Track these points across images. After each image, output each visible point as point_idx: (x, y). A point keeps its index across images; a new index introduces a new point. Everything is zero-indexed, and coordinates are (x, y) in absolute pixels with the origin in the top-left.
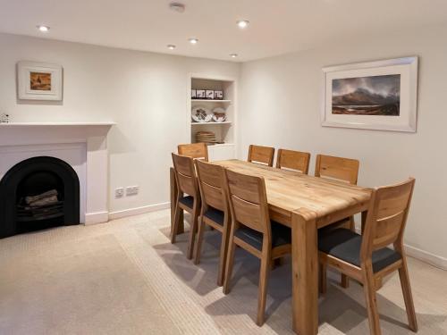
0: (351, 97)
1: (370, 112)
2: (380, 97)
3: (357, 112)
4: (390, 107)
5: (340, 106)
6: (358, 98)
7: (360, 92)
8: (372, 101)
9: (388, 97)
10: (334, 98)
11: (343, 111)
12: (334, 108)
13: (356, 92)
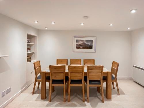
0: (81, 44)
1: (86, 48)
2: (88, 45)
3: (83, 48)
4: (91, 47)
5: (78, 47)
6: (83, 45)
7: (84, 43)
8: (87, 46)
9: (90, 45)
10: (77, 45)
11: (79, 48)
12: (77, 47)
13: (83, 43)
